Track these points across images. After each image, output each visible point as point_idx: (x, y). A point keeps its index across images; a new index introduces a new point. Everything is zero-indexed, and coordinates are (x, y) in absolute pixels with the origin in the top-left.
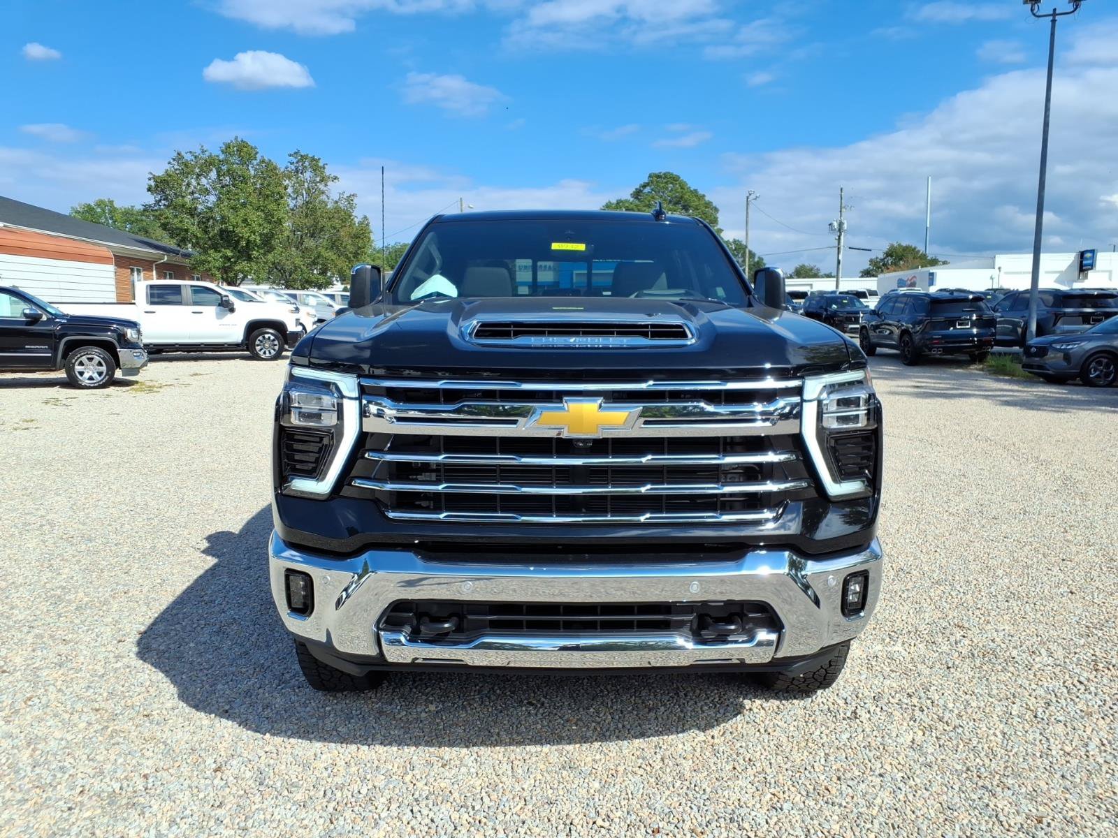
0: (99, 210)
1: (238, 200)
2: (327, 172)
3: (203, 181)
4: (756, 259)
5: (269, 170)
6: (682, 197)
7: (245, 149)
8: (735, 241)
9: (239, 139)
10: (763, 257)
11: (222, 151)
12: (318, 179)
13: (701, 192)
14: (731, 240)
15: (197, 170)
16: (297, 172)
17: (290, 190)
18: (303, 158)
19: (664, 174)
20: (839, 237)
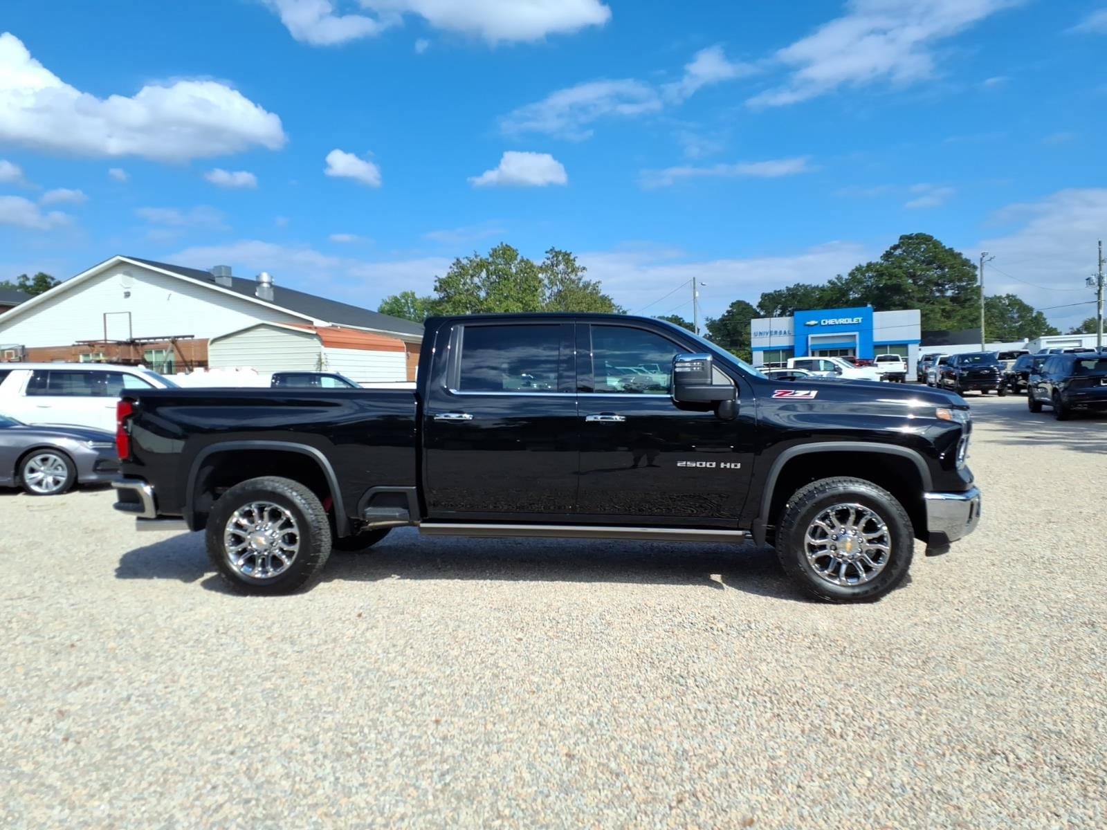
0: (403, 301)
1: (502, 294)
2: (577, 264)
3: (476, 280)
4: (1034, 315)
5: (527, 266)
6: (935, 257)
7: (508, 252)
8: (1008, 296)
9: (504, 244)
10: (1042, 311)
11: (491, 256)
12: (570, 270)
13: (957, 250)
14: (1004, 296)
15: (471, 272)
16: (553, 266)
17: (546, 282)
18: (557, 254)
19: (916, 235)
20: (1099, 291)
